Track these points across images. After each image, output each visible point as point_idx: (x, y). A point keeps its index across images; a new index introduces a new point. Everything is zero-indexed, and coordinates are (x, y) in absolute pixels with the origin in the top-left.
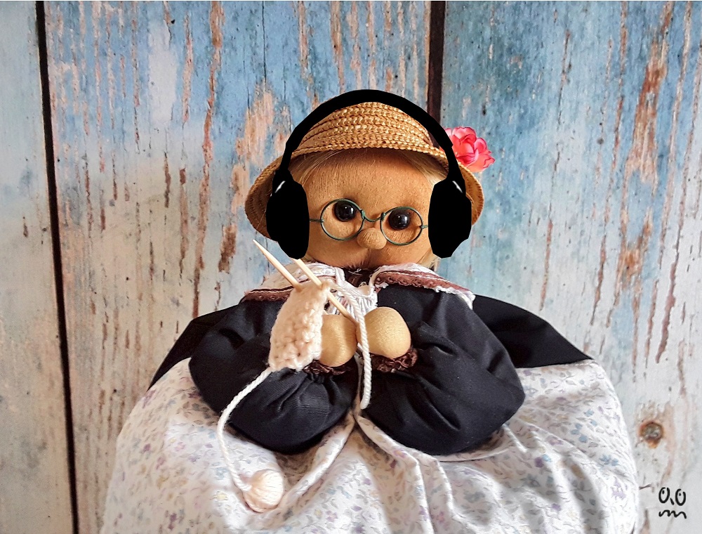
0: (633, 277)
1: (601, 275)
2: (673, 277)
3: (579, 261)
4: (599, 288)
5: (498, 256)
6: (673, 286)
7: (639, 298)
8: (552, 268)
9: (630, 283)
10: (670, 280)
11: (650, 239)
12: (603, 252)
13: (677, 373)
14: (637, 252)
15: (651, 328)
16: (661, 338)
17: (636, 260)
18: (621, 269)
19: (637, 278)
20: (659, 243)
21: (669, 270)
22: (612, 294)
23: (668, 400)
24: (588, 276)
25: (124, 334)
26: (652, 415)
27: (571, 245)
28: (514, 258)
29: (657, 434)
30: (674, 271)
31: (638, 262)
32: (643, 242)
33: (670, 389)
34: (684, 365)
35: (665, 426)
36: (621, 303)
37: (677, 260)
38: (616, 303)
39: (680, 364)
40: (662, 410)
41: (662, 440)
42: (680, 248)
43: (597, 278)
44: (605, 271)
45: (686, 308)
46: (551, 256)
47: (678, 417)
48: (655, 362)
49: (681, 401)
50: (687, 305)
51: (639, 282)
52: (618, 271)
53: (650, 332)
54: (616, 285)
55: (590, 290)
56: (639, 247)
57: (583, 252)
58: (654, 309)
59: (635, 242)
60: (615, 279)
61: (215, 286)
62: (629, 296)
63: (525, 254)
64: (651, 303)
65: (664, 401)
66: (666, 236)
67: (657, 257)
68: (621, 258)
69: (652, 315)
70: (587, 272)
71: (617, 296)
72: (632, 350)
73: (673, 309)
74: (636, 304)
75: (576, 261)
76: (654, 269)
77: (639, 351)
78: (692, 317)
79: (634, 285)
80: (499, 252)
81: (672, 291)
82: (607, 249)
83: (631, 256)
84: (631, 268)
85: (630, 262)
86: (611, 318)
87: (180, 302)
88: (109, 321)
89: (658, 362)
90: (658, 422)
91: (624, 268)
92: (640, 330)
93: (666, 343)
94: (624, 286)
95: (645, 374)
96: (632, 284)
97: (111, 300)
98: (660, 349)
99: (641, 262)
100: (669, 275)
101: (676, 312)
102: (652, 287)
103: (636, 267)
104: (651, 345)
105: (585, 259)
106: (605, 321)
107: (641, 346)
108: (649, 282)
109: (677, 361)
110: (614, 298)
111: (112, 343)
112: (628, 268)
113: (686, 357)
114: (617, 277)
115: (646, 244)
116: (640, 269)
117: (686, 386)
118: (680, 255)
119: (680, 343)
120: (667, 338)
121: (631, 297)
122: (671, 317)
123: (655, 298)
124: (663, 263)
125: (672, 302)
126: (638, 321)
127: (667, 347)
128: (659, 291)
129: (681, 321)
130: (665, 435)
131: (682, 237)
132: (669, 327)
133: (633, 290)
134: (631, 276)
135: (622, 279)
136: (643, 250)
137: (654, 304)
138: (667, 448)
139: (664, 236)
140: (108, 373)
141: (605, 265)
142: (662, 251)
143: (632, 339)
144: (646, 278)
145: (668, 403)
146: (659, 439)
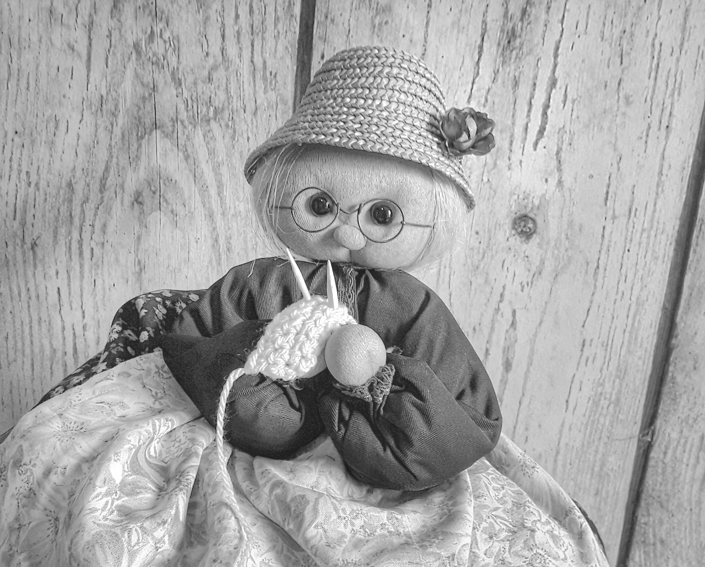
0: (514, 53)
1: (481, 47)
2: (556, 56)
3: (459, 32)
4: (478, 63)
5: (377, 22)
6: (555, 66)
7: (519, 77)
8: (432, 38)
9: (510, 59)
10: (553, 59)
11: (534, 12)
12: (484, 22)
13: (555, 163)
14: (520, 24)
15: (529, 111)
16: (540, 124)
17: (518, 34)
18: (502, 44)
19: (517, 54)
20: (543, 16)
21: (553, 47)
22: (492, 70)
23: (544, 192)
24: (468, 48)
25: (26, 76)
26: (526, 207)
27: (451, 14)
28: (393, 25)
29: (530, 229)
30: (557, 48)
31: (520, 36)
32: (527, 14)
33: (546, 181)
34: (563, 155)
35: (539, 220)
36: (500, 81)
37: (561, 36)
38: (494, 80)
39: (558, 153)
40: (537, 202)
41: (534, 235)
42: (565, 22)
43: (477, 51)
44: (485, 44)
45: (568, 90)
46: (430, 25)
47: (553, 211)
48: (532, 149)
49: (558, 194)
50: (569, 87)
51: (520, 59)
52: (499, 44)
53: (528, 116)
54: (496, 61)
55: (469, 64)
56: (522, 20)
57: (463, 21)
58: (534, 90)
59: (518, 14)
60: (495, 52)
61: (107, 33)
62: (509, 74)
63: (404, 21)
64: (531, 83)
65: (539, 193)
66: (551, 9)
67: (540, 32)
68: (502, 31)
69: (532, 97)
70: (467, 45)
71: (496, 72)
72: (509, 134)
73: (554, 91)
74: (516, 83)
75: (456, 31)
76: (537, 45)
77: (516, 136)
78: (574, 101)
79: (515, 61)
80: (378, 17)
81: (554, 71)
82: (489, 20)
83: (513, 29)
84: (512, 43)
85: (512, 36)
86: (489, 97)
87: (75, 48)
88: (13, 61)
89: (535, 149)
90: (531, 215)
91: (504, 42)
92: (518, 113)
93: (545, 129)
94: (504, 63)
95: (521, 161)
96: (512, 60)
97: (15, 41)
98: (538, 135)
99: (523, 36)
100: (552, 52)
101: (557, 95)
102: (533, 65)
103: (518, 41)
104: (529, 130)
105: (465, 30)
106: (483, 100)
107: (518, 131)
108: (531, 59)
109: (555, 149)
110: (493, 75)
111: (15, 85)
112: (509, 42)
113: (565, 146)
114: (497, 52)
115: (529, 16)
116: (522, 44)
117: (563, 178)
118: (565, 31)
119: (560, 130)
120: (546, 123)
121: (511, 75)
122: (551, 100)
123: (536, 77)
124: (545, 39)
125: (553, 83)
126: (517, 101)
127: (545, 133)
128: (540, 71)
129: (562, 105)
130: (538, 230)
131: (569, 10)
132: (549, 112)
133: (513, 67)
134: (512, 51)
135: (502, 54)
136: (525, 23)
137: (535, 84)
138: (540, 245)
139: (549, 8)
140: (10, 114)
141: (485, 37)
142: (546, 25)
143: (509, 122)
144: (528, 54)
145: (544, 196)
146: (532, 234)
